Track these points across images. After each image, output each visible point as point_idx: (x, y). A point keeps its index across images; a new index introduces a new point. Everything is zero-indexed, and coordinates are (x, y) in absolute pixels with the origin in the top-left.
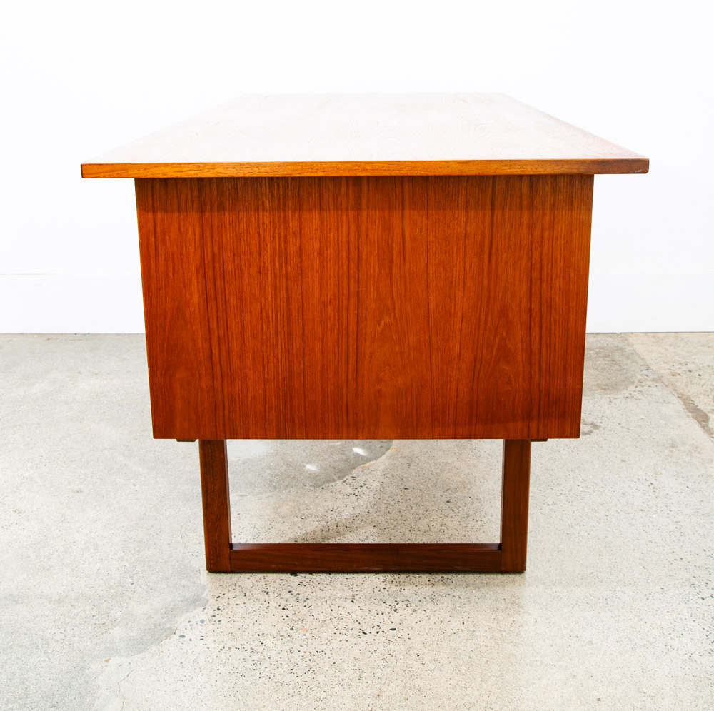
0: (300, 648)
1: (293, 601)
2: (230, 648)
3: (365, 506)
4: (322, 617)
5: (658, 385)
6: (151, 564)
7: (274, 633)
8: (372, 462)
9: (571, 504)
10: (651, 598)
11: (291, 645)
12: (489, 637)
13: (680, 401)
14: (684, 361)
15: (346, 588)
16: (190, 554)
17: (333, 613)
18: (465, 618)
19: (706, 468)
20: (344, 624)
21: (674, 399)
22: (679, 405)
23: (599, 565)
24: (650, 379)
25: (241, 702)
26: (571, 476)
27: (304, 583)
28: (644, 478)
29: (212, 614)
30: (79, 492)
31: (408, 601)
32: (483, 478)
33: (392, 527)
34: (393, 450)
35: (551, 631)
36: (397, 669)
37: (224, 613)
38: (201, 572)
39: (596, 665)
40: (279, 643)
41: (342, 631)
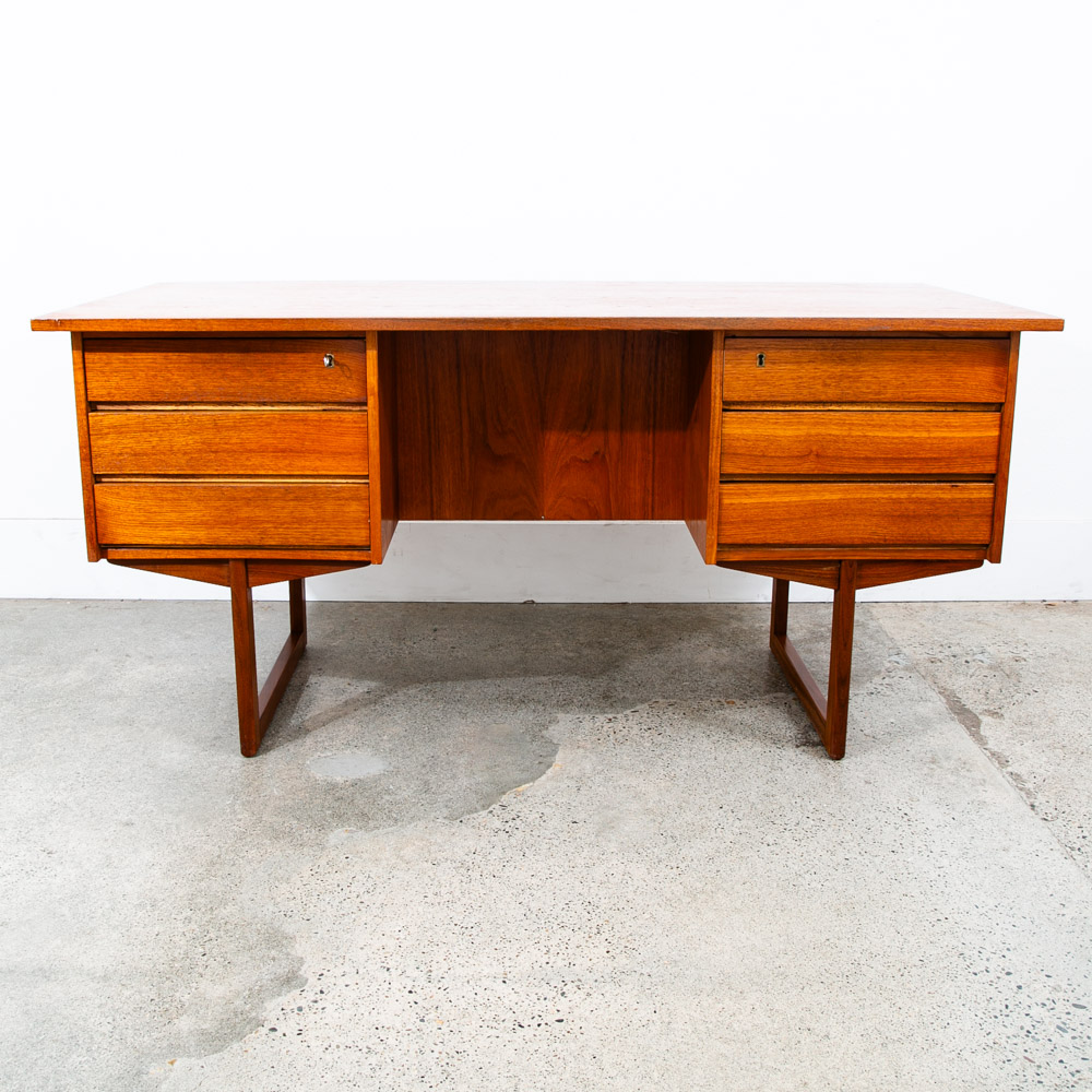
0: (434, 1048)
1: (422, 981)
2: (338, 1047)
3: (519, 847)
4: (462, 1004)
5: (912, 675)
6: (229, 927)
7: (398, 1026)
8: (527, 785)
9: (798, 843)
10: (906, 974)
11: (422, 1043)
12: (690, 1031)
13: (942, 698)
14: (946, 641)
15: (495, 963)
16: (282, 913)
17: (477, 997)
18: (658, 1005)
19: (977, 791)
20: (493, 1014)
21: (933, 695)
22: (940, 703)
23: (837, 929)
24: (901, 666)
26: (799, 805)
28: (896, 806)
29: (314, 999)
30: (129, 824)
31: (580, 980)
32: (680, 807)
33: (557, 876)
34: (557, 768)
35: (773, 1021)
36: (566, 1076)
37: (329, 997)
38: (298, 939)
39: (834, 1067)
40: (405, 1040)
41: (491, 1023)
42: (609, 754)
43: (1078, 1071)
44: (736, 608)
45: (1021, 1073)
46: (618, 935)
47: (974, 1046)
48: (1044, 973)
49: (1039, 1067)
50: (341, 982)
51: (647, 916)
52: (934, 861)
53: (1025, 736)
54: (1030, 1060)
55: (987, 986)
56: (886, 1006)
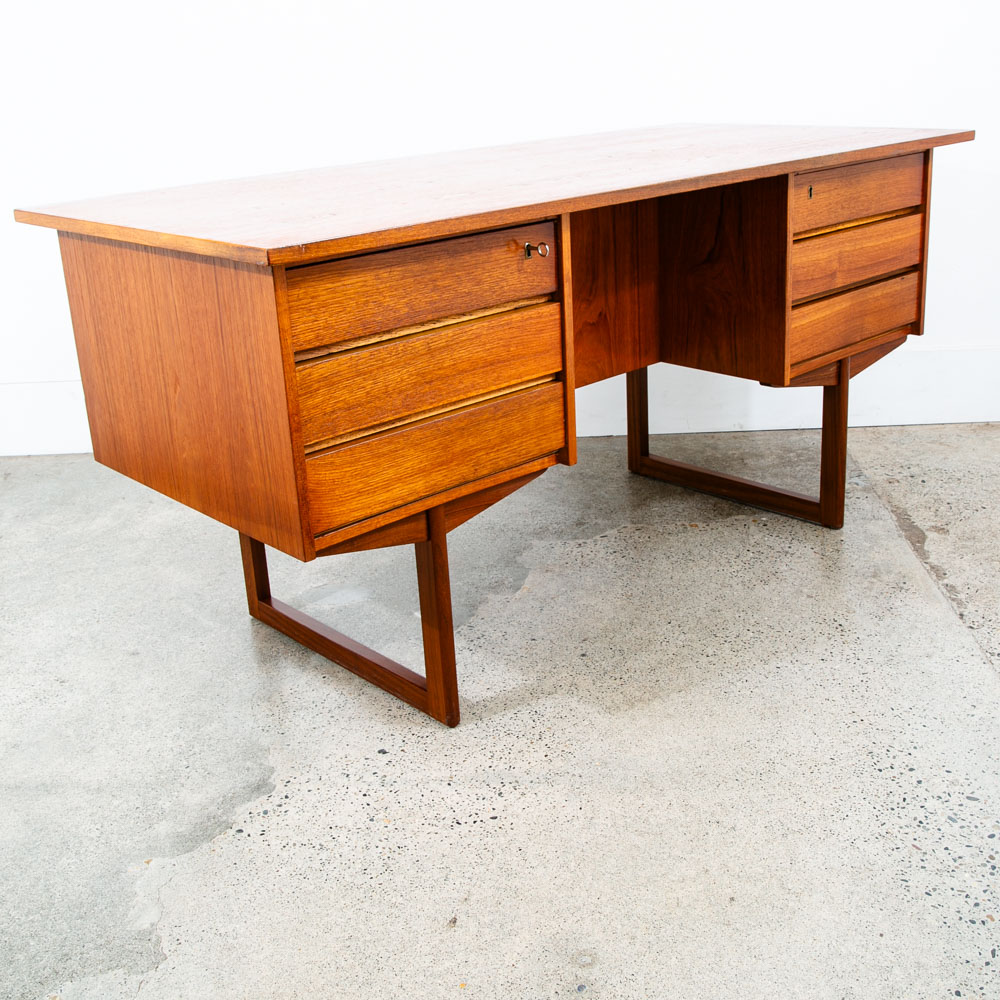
0: (378, 843)
1: (376, 785)
2: (295, 845)
3: (479, 664)
4: (410, 804)
5: (869, 495)
6: (212, 742)
7: (350, 825)
9: (735, 654)
10: (816, 771)
11: (368, 839)
12: (610, 825)
13: (894, 516)
14: (907, 463)
15: (443, 768)
16: (260, 728)
17: (423, 799)
18: (584, 802)
20: (435, 813)
21: (886, 513)
22: (891, 522)
23: (759, 731)
24: (859, 487)
25: (301, 910)
26: (742, 618)
27: (394, 762)
28: (832, 617)
29: (279, 803)
30: (135, 654)
31: (517, 782)
32: (632, 623)
34: (525, 590)
35: (687, 816)
36: (493, 866)
37: (292, 802)
38: (271, 751)
39: (735, 856)
40: (354, 838)
41: (432, 822)
42: (574, 576)
43: (960, 858)
44: (713, 437)
45: (907, 859)
46: (557, 740)
47: (868, 836)
48: (945, 769)
49: (925, 853)
50: (305, 788)
51: (586, 723)
52: (859, 668)
53: (966, 550)
54: (917, 848)
55: (889, 781)
56: (793, 801)
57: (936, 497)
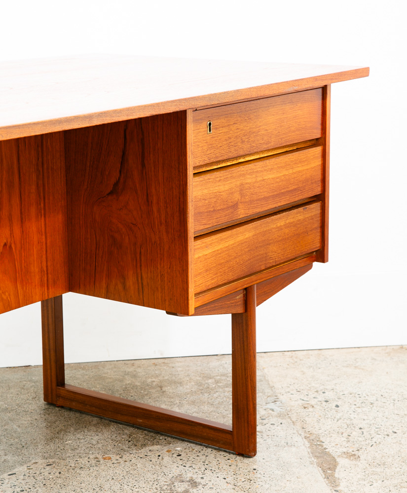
5: (284, 421)
13: (307, 443)
14: (322, 387)
21: (299, 440)
22: (303, 448)
24: (275, 413)
44: (133, 365)
53: (376, 476)
57: (348, 422)
